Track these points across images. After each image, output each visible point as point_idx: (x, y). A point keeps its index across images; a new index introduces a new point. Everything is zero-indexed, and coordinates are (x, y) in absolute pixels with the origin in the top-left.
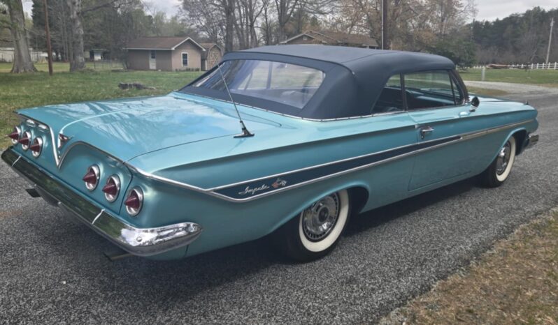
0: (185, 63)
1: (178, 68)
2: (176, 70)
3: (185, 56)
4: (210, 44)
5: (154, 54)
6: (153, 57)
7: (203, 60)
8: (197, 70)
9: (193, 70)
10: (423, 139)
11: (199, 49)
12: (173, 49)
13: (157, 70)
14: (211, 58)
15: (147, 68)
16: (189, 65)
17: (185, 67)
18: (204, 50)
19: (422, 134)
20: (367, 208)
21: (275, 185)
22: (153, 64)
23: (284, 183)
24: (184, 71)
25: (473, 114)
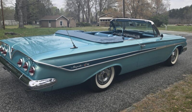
0: (61, 24)
1: (58, 26)
2: (58, 27)
3: (61, 22)
4: (71, 18)
5: (50, 21)
6: (50, 23)
7: (68, 24)
8: (66, 27)
9: (64, 27)
10: (142, 49)
11: (67, 20)
12: (56, 20)
13: (51, 27)
14: (71, 23)
15: (47, 26)
16: (63, 25)
17: (61, 26)
18: (68, 20)
19: (142, 47)
20: (121, 73)
21: (85, 65)
22: (50, 25)
23: (88, 64)
24: (61, 27)
25: (161, 40)
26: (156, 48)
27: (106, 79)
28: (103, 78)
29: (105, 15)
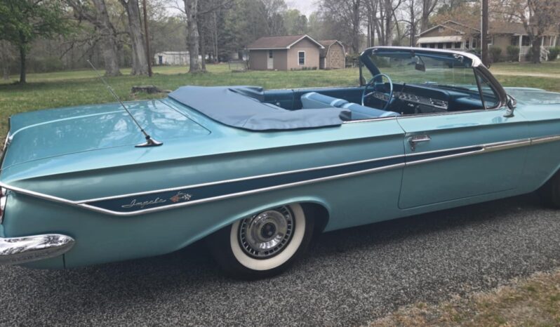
0: (302, 61)
1: (293, 67)
2: (292, 70)
3: (302, 55)
4: (331, 41)
5: (271, 53)
6: (271, 57)
7: (322, 58)
8: (315, 68)
9: (309, 69)
10: (413, 151)
11: (318, 47)
12: (288, 47)
13: (273, 70)
14: (331, 56)
15: (264, 68)
16: (306, 64)
17: (301, 66)
18: (323, 47)
19: (412, 144)
20: (331, 226)
21: (173, 199)
22: (270, 63)
23: (188, 196)
24: (299, 70)
25: (511, 120)
26: (481, 148)
27: (274, 243)
28: (261, 238)
29: (438, 28)
